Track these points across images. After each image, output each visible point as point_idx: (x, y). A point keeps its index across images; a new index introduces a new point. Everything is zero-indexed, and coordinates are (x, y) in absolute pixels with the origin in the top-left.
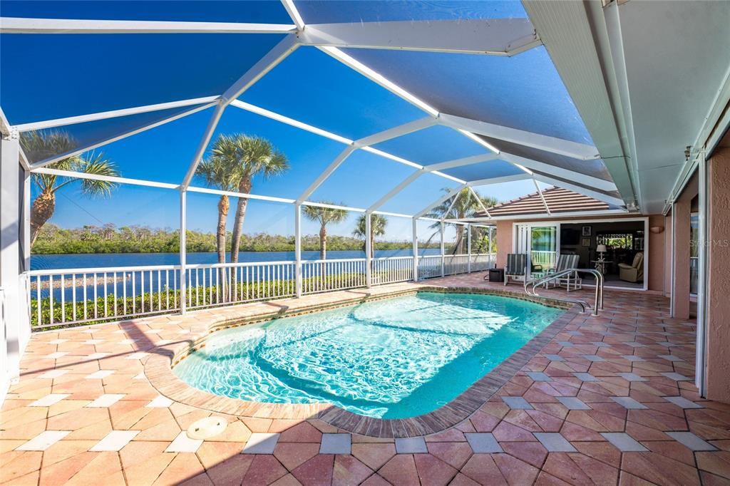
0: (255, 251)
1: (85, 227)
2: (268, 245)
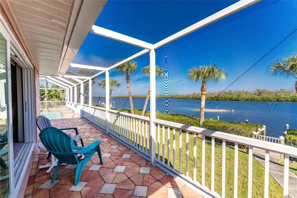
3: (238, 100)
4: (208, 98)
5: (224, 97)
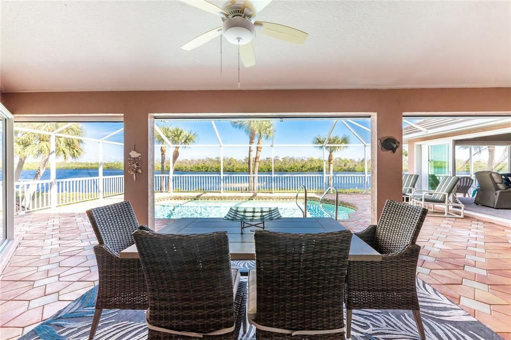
0: (356, 171)
1: (267, 158)
3: (233, 171)
4: (191, 168)
5: (214, 166)
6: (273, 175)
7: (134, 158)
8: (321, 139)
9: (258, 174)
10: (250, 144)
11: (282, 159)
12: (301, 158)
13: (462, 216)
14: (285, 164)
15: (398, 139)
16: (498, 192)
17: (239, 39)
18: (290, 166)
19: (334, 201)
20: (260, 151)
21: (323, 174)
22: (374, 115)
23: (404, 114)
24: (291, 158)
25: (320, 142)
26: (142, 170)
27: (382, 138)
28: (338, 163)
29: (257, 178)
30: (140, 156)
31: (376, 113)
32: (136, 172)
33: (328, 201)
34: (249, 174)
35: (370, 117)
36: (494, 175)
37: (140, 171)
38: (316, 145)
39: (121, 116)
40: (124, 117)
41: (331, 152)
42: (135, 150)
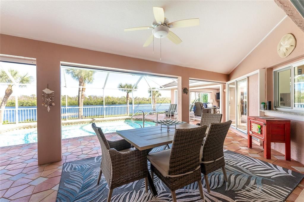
2: (138, 101)
6: (104, 107)
7: (48, 94)
8: (123, 86)
9: (83, 106)
10: (79, 86)
11: (89, 96)
12: (101, 96)
13: (194, 120)
14: (91, 100)
15: (188, 89)
16: (202, 110)
17: (161, 36)
18: (95, 101)
19: (142, 119)
20: (84, 91)
21: (132, 105)
22: (180, 78)
23: (190, 78)
24: (95, 96)
25: (122, 87)
26: (55, 104)
27: (184, 88)
28: (123, 99)
29: (83, 109)
30: (53, 93)
31: (181, 77)
32: (51, 105)
33: (138, 120)
34: (79, 106)
35: (177, 78)
36: (201, 103)
37: (53, 104)
38: (120, 89)
39: (34, 60)
40: (37, 61)
41: (128, 93)
42: (48, 88)
